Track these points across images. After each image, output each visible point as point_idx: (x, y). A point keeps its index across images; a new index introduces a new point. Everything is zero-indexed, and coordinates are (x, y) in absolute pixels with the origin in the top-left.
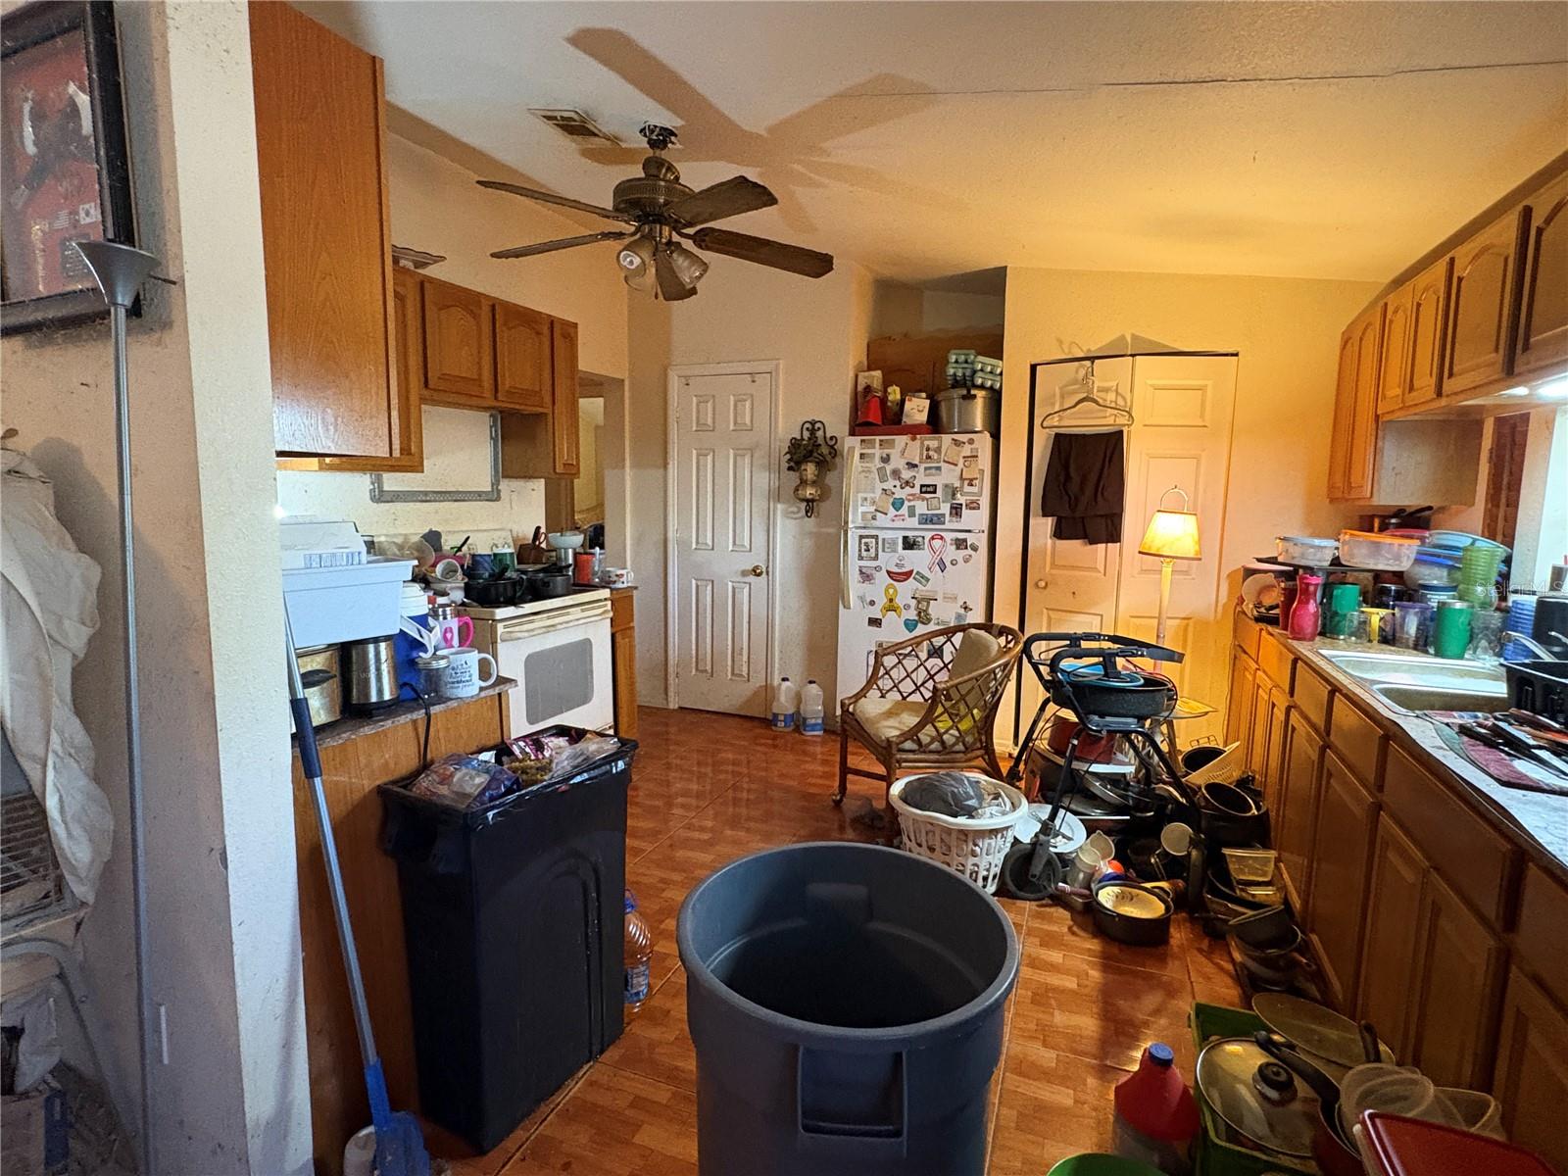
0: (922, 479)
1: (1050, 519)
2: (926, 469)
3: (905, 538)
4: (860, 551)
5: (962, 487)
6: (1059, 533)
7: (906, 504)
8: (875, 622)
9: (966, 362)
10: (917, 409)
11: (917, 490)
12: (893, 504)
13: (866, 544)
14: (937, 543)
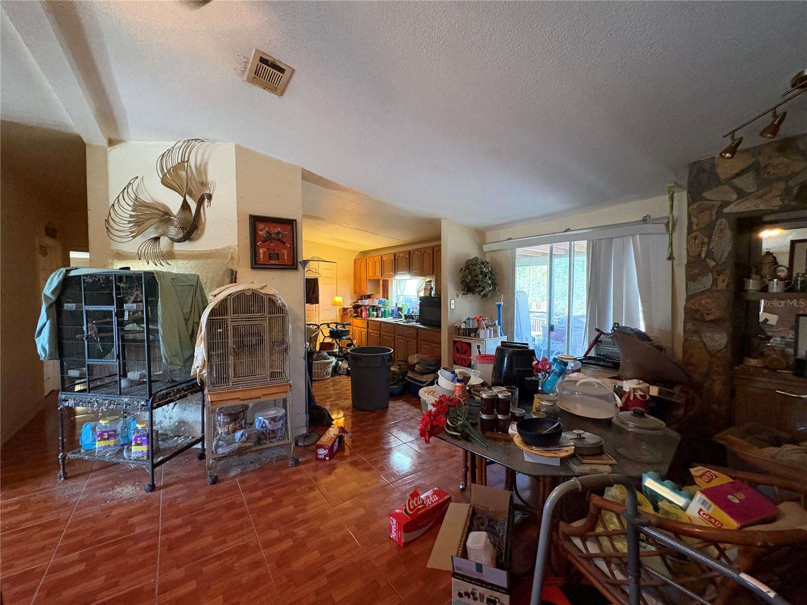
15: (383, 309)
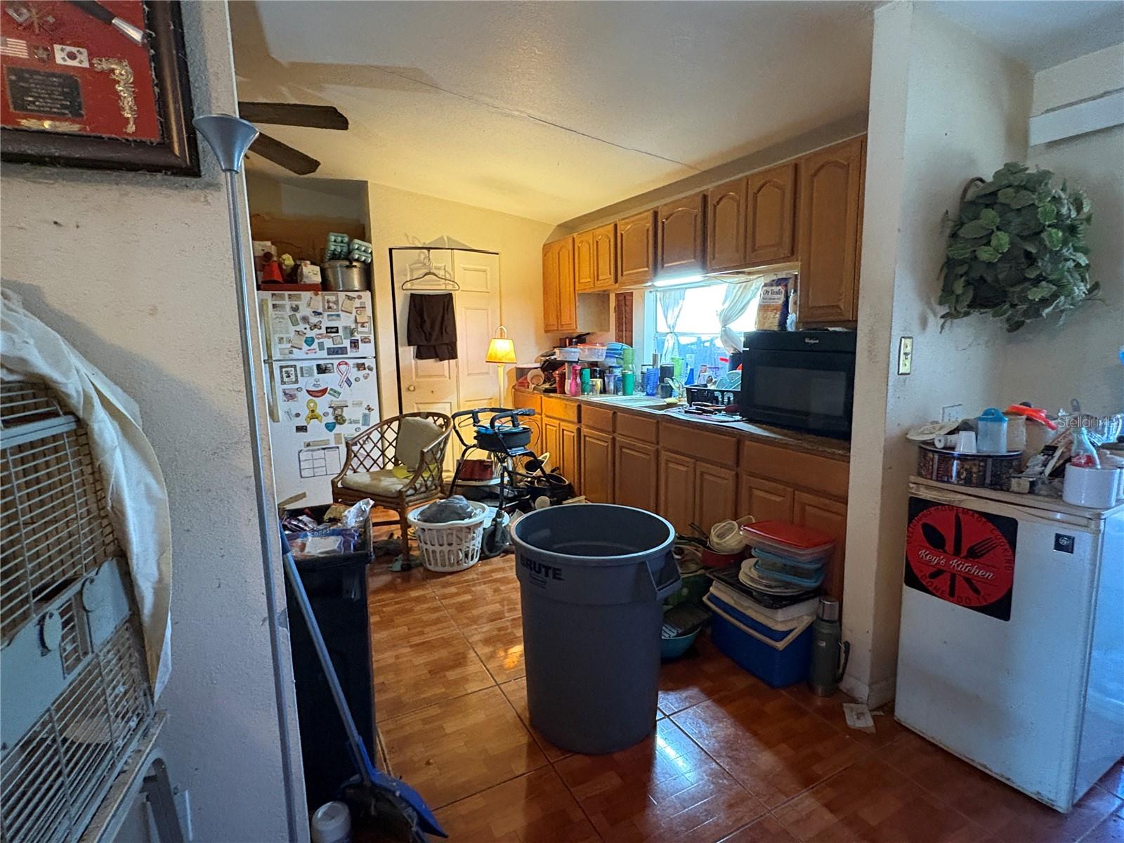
0: (326, 323)
1: (412, 348)
2: (329, 316)
3: (318, 366)
4: (282, 377)
5: (357, 328)
6: (419, 356)
7: (316, 341)
8: (301, 429)
9: (342, 242)
10: (311, 273)
11: (323, 331)
12: (306, 342)
13: (287, 372)
14: (343, 367)
15: (618, 372)
